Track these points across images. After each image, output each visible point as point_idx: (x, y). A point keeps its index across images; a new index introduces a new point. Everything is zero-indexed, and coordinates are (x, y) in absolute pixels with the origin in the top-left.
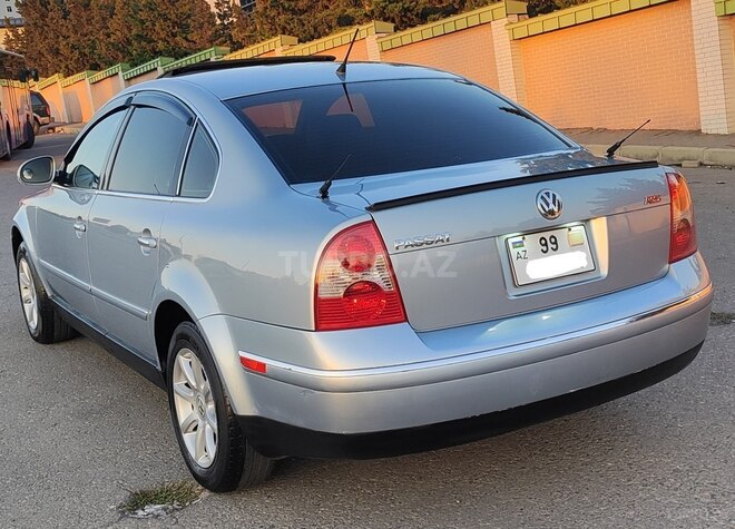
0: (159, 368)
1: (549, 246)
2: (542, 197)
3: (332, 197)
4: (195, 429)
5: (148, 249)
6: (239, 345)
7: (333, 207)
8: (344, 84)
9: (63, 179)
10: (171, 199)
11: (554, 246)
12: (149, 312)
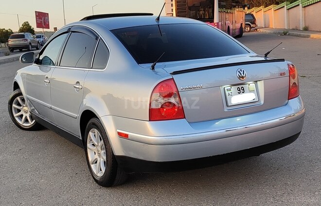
0: (81, 138)
1: (241, 91)
2: (239, 72)
3: (156, 69)
4: (96, 163)
5: (78, 89)
6: (117, 127)
7: (156, 73)
8: (158, 25)
9: (38, 62)
10: (88, 69)
11: (243, 91)
12: (78, 115)
